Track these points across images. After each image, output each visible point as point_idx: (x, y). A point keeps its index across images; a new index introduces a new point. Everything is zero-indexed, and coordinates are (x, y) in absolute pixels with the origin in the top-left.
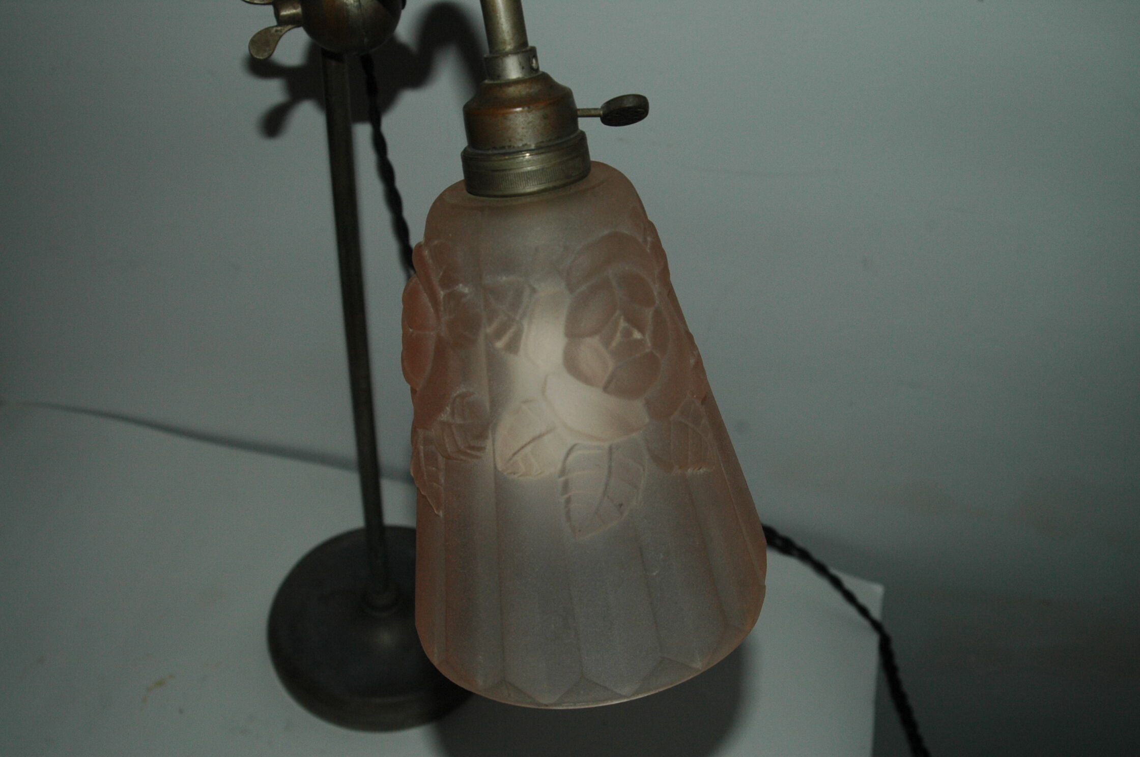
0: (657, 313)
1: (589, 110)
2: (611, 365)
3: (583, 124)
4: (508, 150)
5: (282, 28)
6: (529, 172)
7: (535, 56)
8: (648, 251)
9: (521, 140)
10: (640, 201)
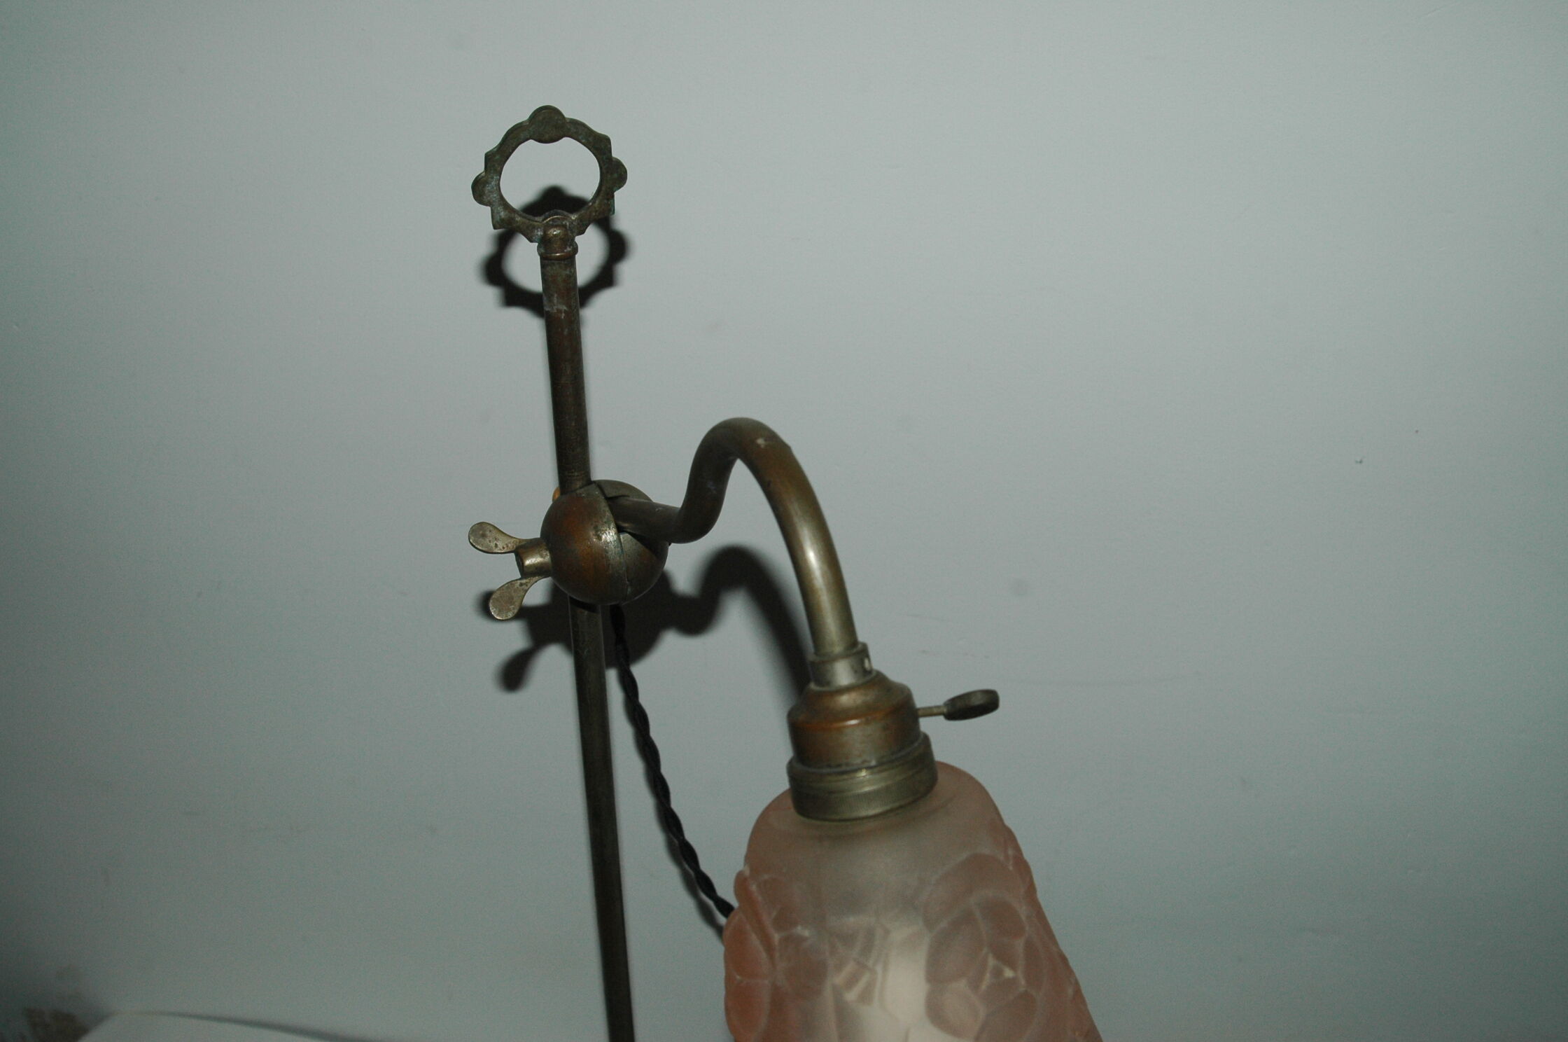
0: (1029, 946)
1: (930, 708)
2: (982, 1012)
3: (926, 725)
4: (844, 768)
5: (527, 581)
6: (869, 793)
7: (868, 656)
8: (1011, 868)
9: (860, 756)
10: (996, 809)
